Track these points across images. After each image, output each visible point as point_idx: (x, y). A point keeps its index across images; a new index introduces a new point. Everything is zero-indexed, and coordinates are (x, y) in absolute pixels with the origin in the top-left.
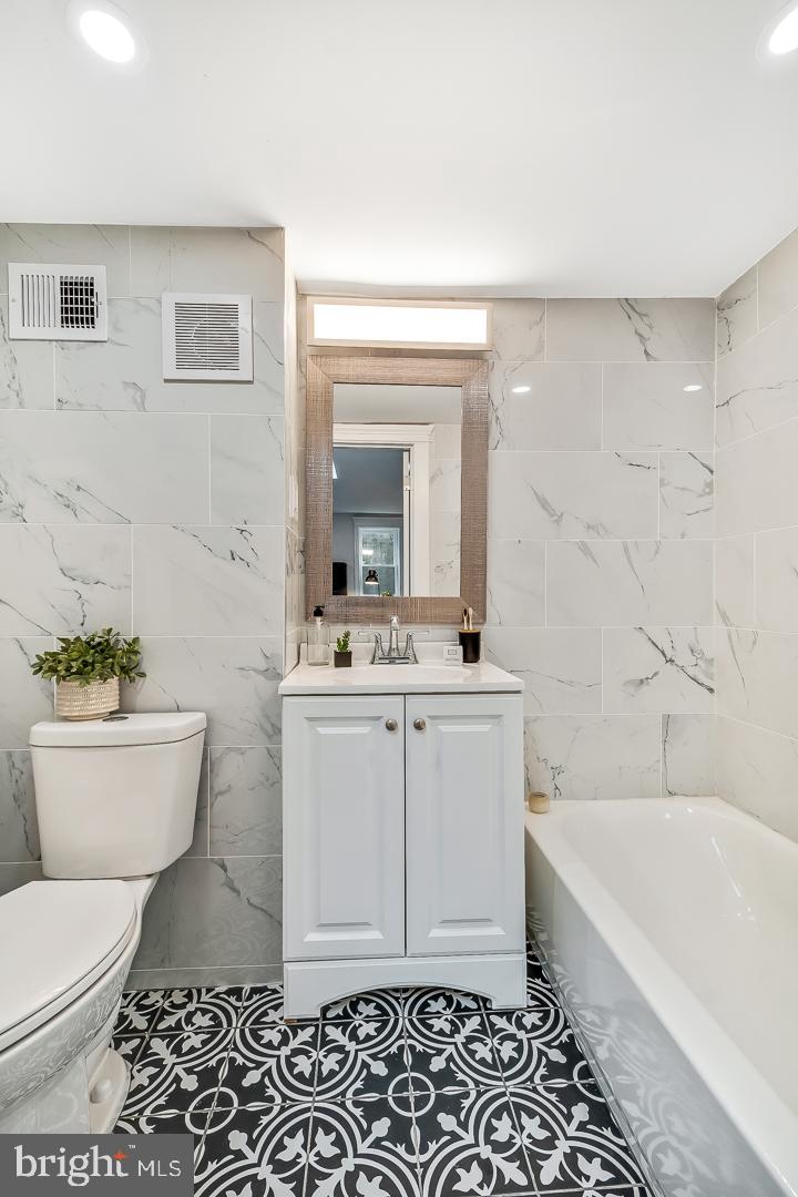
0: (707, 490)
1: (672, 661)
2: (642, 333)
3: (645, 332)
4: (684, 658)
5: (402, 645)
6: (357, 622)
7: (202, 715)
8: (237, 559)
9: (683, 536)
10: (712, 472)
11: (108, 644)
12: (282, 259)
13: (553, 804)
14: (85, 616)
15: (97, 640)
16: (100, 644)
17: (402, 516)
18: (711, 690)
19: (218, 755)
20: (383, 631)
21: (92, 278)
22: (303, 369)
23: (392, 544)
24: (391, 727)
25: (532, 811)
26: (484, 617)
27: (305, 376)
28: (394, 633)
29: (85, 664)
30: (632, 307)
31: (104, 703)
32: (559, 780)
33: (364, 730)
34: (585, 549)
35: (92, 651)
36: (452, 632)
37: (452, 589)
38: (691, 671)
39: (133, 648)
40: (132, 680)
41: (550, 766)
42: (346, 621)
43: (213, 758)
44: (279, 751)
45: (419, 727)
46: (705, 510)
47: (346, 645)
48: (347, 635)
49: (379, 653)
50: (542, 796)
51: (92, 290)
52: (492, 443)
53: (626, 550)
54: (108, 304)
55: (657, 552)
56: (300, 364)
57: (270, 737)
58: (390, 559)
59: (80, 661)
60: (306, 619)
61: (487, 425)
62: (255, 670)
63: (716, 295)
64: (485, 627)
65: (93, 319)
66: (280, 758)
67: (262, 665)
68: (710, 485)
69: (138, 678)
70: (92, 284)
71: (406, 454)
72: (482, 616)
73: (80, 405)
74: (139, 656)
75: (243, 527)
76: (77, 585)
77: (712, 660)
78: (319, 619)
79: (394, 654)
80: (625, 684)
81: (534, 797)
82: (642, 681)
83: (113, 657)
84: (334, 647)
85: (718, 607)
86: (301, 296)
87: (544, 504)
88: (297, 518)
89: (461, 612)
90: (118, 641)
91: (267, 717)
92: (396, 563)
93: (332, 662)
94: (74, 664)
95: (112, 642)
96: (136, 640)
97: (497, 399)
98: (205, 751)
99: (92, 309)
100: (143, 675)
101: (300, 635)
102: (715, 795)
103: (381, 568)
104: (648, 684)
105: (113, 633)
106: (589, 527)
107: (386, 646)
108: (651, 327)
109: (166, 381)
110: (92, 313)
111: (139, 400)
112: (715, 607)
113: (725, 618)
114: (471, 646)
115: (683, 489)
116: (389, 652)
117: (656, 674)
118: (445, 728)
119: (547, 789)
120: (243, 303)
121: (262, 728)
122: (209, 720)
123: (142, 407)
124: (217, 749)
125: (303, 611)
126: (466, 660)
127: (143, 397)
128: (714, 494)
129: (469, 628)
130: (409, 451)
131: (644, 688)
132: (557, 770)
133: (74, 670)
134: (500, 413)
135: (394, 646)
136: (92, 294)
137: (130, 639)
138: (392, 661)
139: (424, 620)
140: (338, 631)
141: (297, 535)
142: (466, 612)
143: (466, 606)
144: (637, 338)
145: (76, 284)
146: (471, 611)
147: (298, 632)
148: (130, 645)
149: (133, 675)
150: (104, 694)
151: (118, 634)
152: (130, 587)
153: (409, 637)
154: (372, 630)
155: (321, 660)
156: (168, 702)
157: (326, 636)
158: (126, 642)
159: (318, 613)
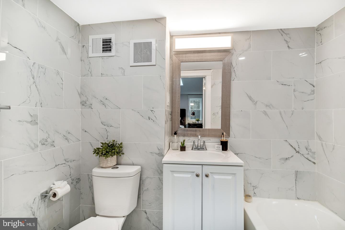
0: (312, 93)
1: (298, 152)
2: (287, 40)
3: (288, 40)
4: (303, 151)
5: (202, 144)
6: (187, 136)
7: (140, 167)
8: (150, 119)
9: (303, 109)
10: (314, 86)
11: (114, 145)
12: (165, 27)
13: (254, 199)
14: (108, 136)
15: (111, 143)
16: (111, 145)
17: (202, 95)
18: (314, 163)
19: (144, 179)
20: (195, 139)
21: (111, 38)
22: (172, 58)
23: (199, 102)
24: (197, 176)
25: (246, 201)
26: (229, 136)
27: (172, 61)
28: (199, 140)
29: (107, 152)
30: (282, 31)
31: (112, 163)
32: (256, 191)
33: (189, 176)
34: (265, 113)
35: (109, 148)
36: (218, 140)
37: (218, 126)
38: (306, 156)
39: (120, 146)
40: (120, 155)
41: (252, 185)
42: (184, 136)
43: (143, 180)
44: (162, 178)
45: (207, 176)
46: (311, 100)
47: (184, 144)
48: (184, 141)
49: (194, 147)
50: (250, 196)
51: (111, 41)
52: (232, 79)
53: (281, 114)
54: (115, 45)
55: (292, 114)
56: (171, 57)
57: (160, 174)
58: (198, 107)
59: (105, 151)
60: (172, 135)
61: (230, 73)
62: (156, 153)
63: (315, 25)
64: (230, 138)
65: (111, 49)
66: (163, 181)
67: (157, 151)
68: (313, 91)
69: (122, 155)
70: (111, 39)
71: (204, 79)
72: (229, 135)
73: (107, 75)
74: (122, 148)
75: (152, 109)
76: (106, 127)
77: (315, 152)
78: (175, 136)
79: (199, 147)
80: (280, 159)
81: (247, 196)
82: (287, 159)
83: (115, 149)
84: (180, 144)
85: (317, 133)
86: (171, 37)
87: (250, 98)
88: (169, 105)
89: (221, 134)
90: (116, 144)
91: (159, 168)
92: (201, 109)
93: (179, 149)
94: (104, 152)
95: (115, 144)
96: (121, 144)
97: (234, 64)
98: (141, 177)
99: (111, 47)
100: (123, 154)
101: (170, 139)
102: (316, 201)
103: (196, 110)
104: (289, 160)
105: (115, 141)
106: (267, 106)
107: (196, 144)
108: (290, 38)
109: (131, 66)
110: (111, 48)
111: (123, 72)
112: (316, 133)
113: (320, 138)
114: (225, 146)
115: (303, 93)
116: (198, 146)
117: (292, 156)
118: (216, 177)
119: (251, 194)
120: (153, 42)
121: (157, 171)
122: (142, 168)
123: (124, 74)
124: (144, 177)
125: (171, 133)
126: (223, 150)
127: (124, 72)
128: (315, 94)
129: (224, 139)
130: (205, 78)
131: (288, 161)
132: (255, 187)
133: (104, 154)
134: (235, 69)
135: (199, 145)
136: (111, 42)
137: (120, 143)
138: (199, 149)
139: (209, 136)
140: (181, 139)
141: (169, 110)
142: (223, 134)
143: (223, 132)
144: (285, 42)
145: (107, 40)
146: (225, 133)
147: (169, 139)
148: (119, 145)
149: (120, 154)
150: (112, 160)
151: (117, 141)
152: (120, 128)
153: (204, 142)
154: (192, 139)
155: (176, 148)
156: (130, 162)
157: (178, 140)
158: (119, 144)
159: (175, 133)
